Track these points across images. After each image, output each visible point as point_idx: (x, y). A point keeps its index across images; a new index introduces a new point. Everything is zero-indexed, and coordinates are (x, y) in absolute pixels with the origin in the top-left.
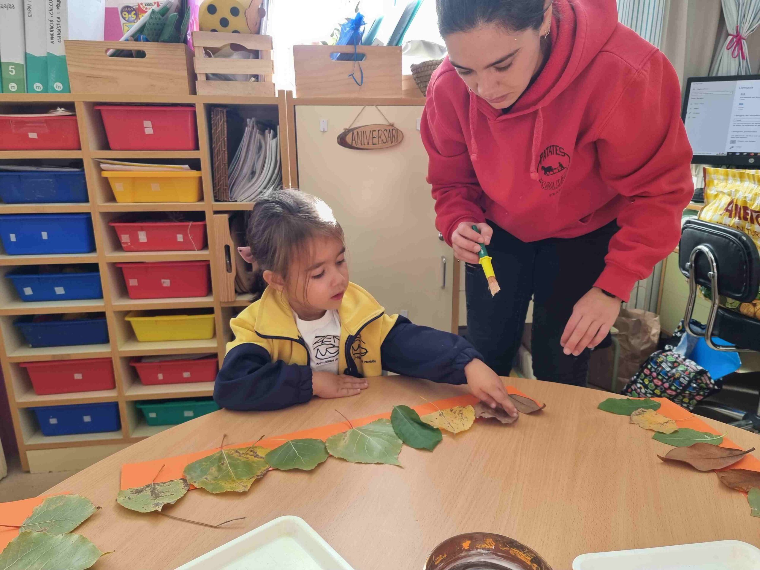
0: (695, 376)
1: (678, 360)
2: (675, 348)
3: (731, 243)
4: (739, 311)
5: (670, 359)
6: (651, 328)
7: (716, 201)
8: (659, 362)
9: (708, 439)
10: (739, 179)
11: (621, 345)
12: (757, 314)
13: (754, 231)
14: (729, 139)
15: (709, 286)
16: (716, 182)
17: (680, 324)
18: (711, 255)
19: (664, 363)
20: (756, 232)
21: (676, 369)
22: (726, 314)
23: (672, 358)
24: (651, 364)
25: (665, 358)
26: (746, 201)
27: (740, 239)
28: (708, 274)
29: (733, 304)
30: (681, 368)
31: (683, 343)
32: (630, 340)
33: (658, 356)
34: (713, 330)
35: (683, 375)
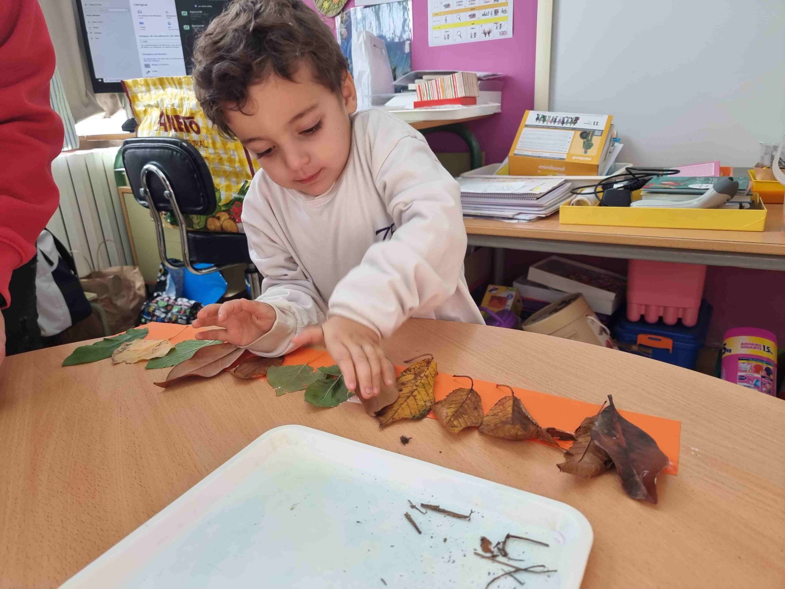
0: (191, 312)
1: (170, 303)
2: (164, 293)
3: (175, 153)
4: (208, 229)
5: (162, 304)
6: (134, 282)
7: (147, 117)
8: (151, 311)
9: (209, 342)
10: (160, 87)
11: (107, 312)
12: (224, 226)
13: (193, 141)
14: (142, 63)
15: (171, 208)
16: (139, 95)
17: (161, 267)
18: (161, 174)
19: (157, 311)
20: (195, 141)
21: (171, 312)
22: (197, 236)
23: (164, 303)
24: (145, 316)
25: (156, 305)
26: (174, 109)
27: (182, 147)
28: (165, 194)
29: (200, 224)
30: (175, 310)
31: (170, 285)
32: (115, 302)
33: (148, 306)
34: (190, 257)
35: (180, 315)
